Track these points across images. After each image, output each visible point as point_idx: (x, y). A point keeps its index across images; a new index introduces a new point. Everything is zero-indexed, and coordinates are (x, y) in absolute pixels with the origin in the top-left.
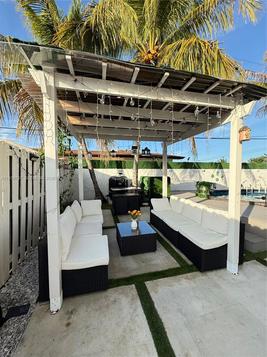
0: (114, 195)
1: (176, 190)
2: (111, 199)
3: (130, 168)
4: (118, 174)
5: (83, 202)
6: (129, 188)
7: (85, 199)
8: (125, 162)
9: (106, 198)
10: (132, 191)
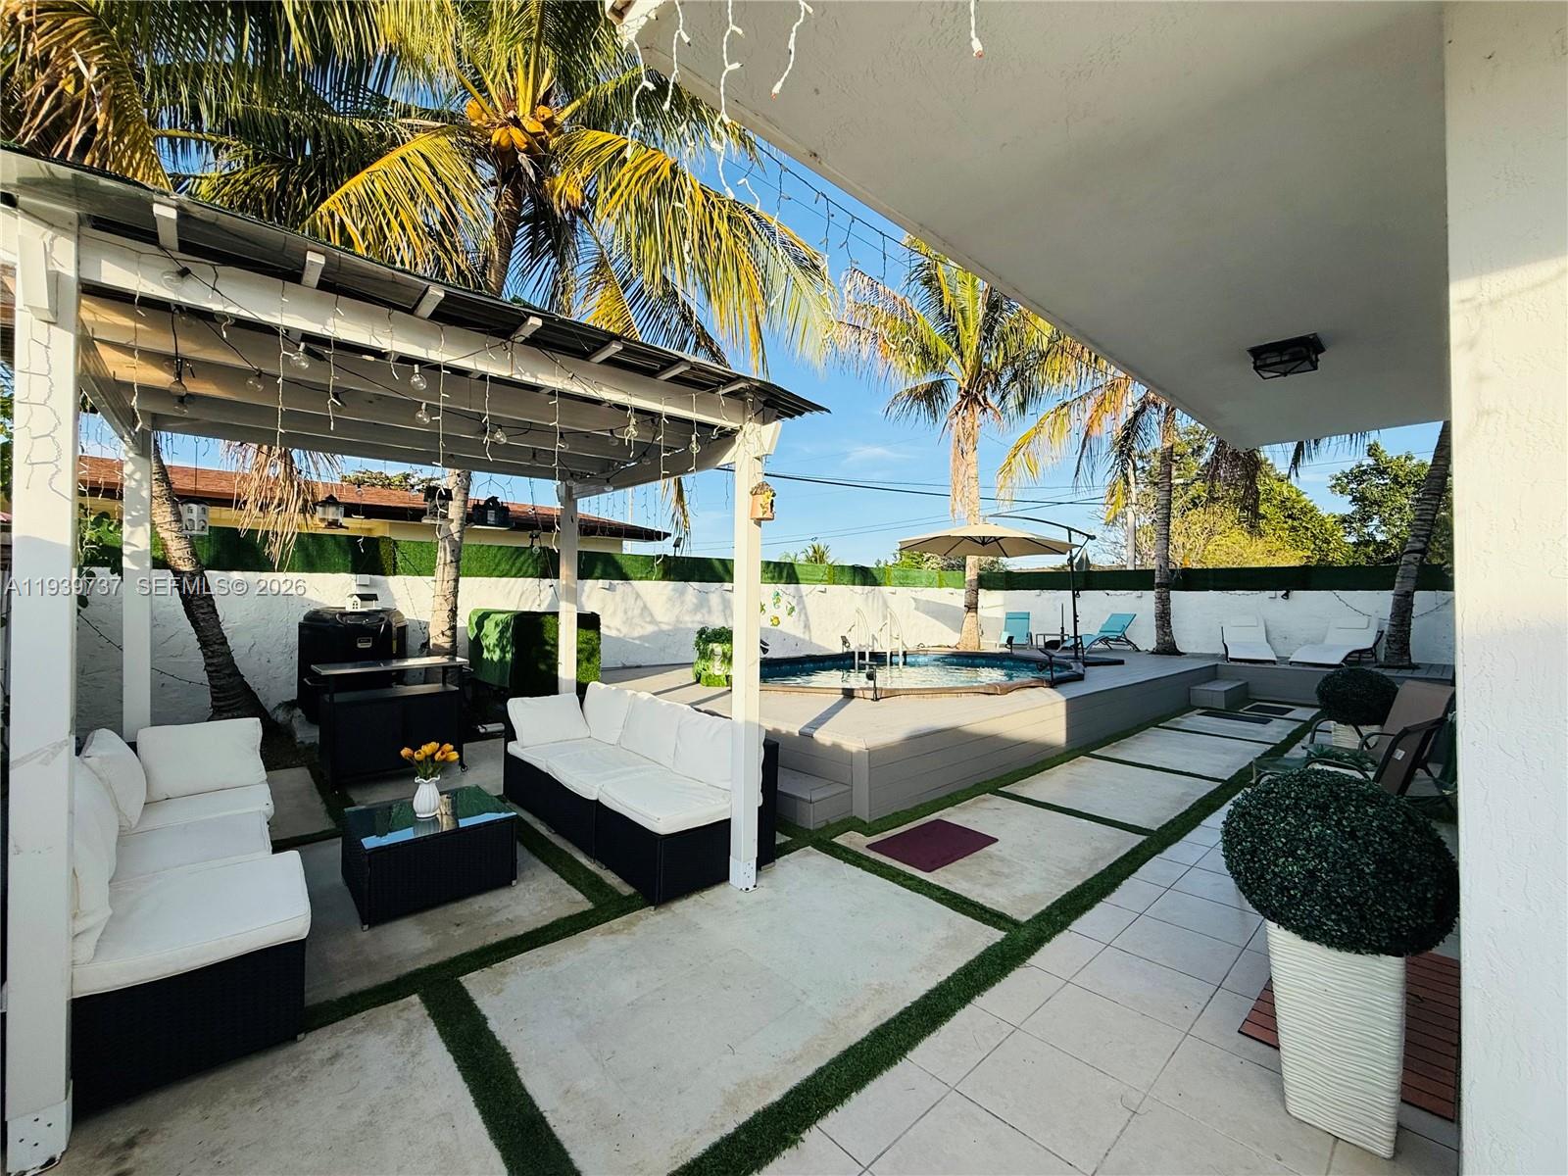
0: (332, 698)
1: (627, 664)
2: (312, 718)
3: (419, 574)
4: (356, 598)
5: (148, 737)
6: (411, 662)
7: (158, 720)
8: (395, 542)
9: (281, 716)
10: (427, 675)
